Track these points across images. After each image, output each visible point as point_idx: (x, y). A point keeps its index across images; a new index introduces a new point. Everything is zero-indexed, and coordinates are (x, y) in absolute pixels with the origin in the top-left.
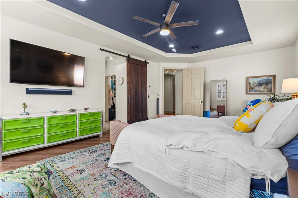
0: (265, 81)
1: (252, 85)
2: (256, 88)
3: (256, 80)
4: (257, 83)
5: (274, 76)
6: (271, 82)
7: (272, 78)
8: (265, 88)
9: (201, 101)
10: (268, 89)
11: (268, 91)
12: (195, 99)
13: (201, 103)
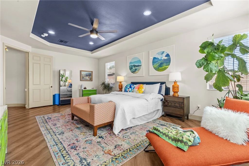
0: (89, 74)
1: (83, 76)
2: (85, 78)
3: (85, 73)
4: (85, 75)
5: (92, 72)
6: (91, 75)
7: (91, 73)
8: (89, 78)
9: (50, 86)
10: (90, 78)
11: (90, 80)
12: (44, 84)
13: (50, 88)
